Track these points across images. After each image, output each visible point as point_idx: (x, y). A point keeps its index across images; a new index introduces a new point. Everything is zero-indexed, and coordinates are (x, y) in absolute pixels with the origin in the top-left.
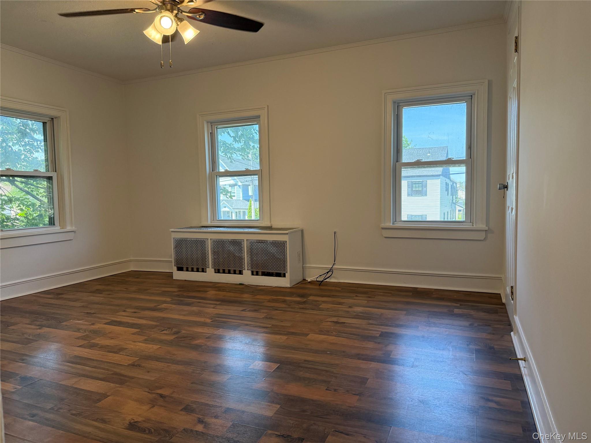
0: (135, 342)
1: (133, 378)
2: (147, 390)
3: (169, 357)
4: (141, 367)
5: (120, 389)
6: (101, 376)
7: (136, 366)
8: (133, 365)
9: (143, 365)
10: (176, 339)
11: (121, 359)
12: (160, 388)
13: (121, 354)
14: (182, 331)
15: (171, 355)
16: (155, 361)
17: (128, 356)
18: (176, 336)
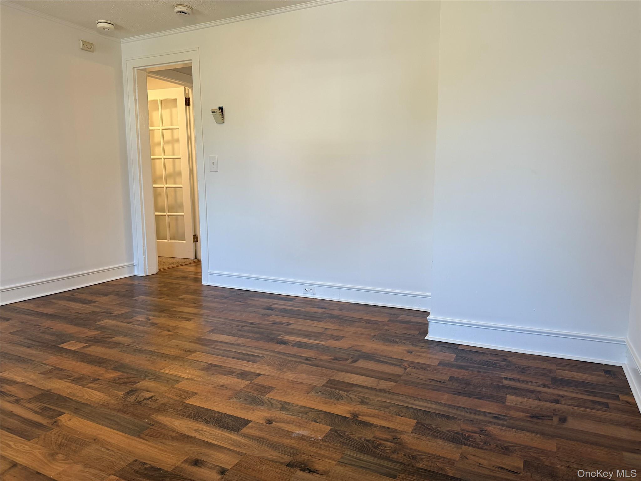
0: (192, 379)
1: (191, 341)
2: (179, 334)
3: (155, 358)
4: (183, 350)
5: (200, 335)
6: (219, 344)
7: (188, 351)
8: (191, 352)
9: (182, 352)
10: (137, 381)
11: (204, 357)
12: (169, 335)
13: (206, 363)
14: (124, 394)
15: (151, 360)
16: (169, 355)
17: (198, 361)
18: (135, 386)
